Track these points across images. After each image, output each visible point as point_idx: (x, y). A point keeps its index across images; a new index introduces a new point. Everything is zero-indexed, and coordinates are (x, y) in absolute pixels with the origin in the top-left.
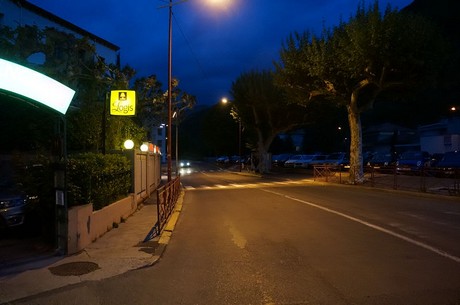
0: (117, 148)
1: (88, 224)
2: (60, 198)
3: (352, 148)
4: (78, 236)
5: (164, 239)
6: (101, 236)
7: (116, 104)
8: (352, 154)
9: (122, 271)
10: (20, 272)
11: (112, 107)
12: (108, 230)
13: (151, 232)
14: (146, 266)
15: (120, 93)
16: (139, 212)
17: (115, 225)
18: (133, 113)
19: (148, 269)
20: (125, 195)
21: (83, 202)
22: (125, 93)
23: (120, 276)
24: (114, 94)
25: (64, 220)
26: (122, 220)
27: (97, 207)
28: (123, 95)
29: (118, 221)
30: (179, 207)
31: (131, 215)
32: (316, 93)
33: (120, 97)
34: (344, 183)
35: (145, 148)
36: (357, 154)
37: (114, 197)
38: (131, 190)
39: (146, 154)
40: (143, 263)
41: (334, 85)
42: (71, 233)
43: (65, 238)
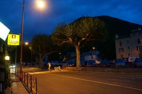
3: (77, 59)
7: (10, 40)
8: (77, 61)
15: (13, 36)
22: (15, 36)
28: (14, 36)
32: (65, 42)
33: (12, 37)
34: (75, 70)
36: (79, 61)
41: (72, 39)
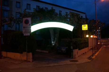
0: (85, 37)
1: (77, 53)
2: (72, 48)
4: (75, 55)
5: (94, 57)
6: (80, 56)
9: (83, 63)
10: (65, 60)
11: (82, 29)
12: (82, 55)
13: (91, 56)
14: (88, 62)
16: (90, 51)
17: (84, 54)
18: (87, 29)
19: (88, 63)
20: (86, 47)
21: (76, 48)
23: (82, 63)
24: (83, 26)
25: (73, 52)
26: (85, 53)
27: (79, 50)
29: (84, 53)
30: (100, 51)
31: (88, 52)
35: (92, 36)
37: (83, 48)
38: (88, 46)
39: (92, 38)
40: (87, 61)
42: (74, 54)
43: (73, 55)
